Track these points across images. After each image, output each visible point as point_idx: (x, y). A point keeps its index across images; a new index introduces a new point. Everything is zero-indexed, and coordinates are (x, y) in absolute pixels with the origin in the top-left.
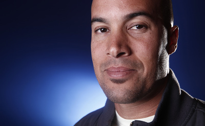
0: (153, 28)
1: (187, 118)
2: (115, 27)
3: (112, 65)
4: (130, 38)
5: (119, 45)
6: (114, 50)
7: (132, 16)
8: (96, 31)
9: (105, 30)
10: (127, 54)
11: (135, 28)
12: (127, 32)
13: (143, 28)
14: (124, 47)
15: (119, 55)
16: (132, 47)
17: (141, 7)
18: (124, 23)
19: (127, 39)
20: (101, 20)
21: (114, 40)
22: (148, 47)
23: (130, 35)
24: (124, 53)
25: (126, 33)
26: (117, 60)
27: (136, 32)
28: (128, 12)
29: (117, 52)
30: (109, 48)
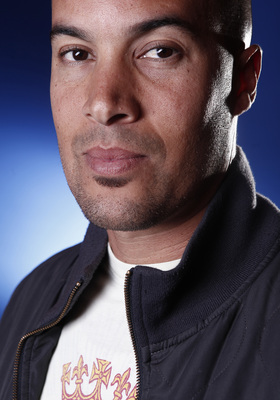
0: (195, 56)
1: (263, 263)
2: (107, 52)
3: (98, 143)
4: (140, 79)
5: (114, 97)
6: (101, 108)
7: (146, 28)
8: (62, 54)
9: (82, 55)
10: (130, 119)
11: (153, 54)
12: (134, 64)
13: (174, 55)
14: (126, 101)
15: (113, 119)
16: (144, 102)
17: (171, 7)
18: (129, 43)
19: (133, 83)
20: (73, 32)
21: (103, 84)
22: (178, 106)
23: (141, 73)
24: (124, 116)
25: (132, 67)
26: (109, 130)
27: (155, 64)
28: (137, 17)
29: (110, 113)
30: (90, 103)
